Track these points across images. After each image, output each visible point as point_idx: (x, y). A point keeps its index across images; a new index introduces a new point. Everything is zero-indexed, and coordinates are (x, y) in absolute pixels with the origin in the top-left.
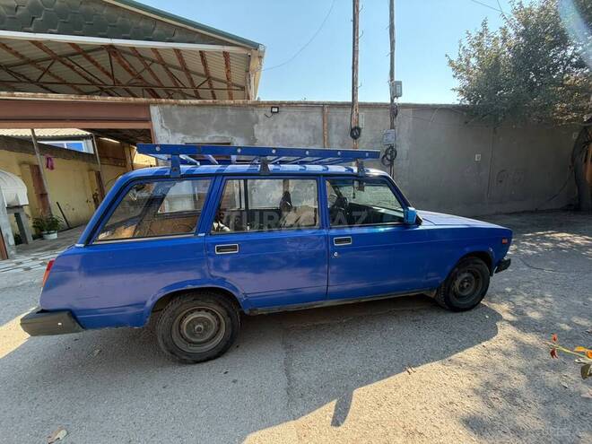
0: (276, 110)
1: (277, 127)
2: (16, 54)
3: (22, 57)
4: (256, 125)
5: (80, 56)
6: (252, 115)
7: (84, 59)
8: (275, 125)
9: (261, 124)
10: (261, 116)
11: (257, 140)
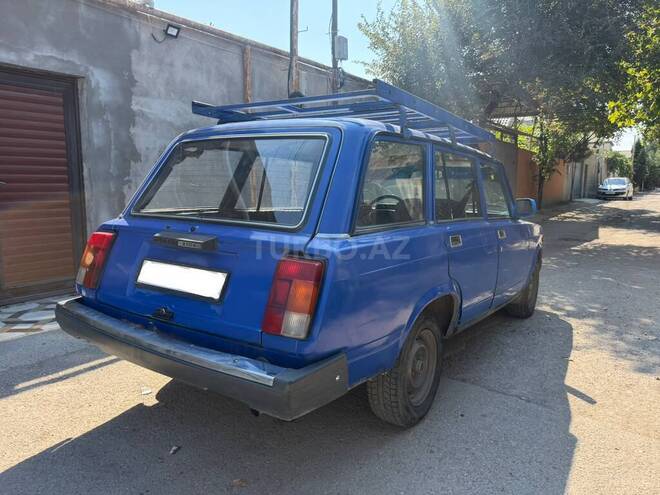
4: (135, 52)
6: (128, 28)
8: (168, 59)
9: (145, 52)
10: (145, 36)
11: (136, 81)
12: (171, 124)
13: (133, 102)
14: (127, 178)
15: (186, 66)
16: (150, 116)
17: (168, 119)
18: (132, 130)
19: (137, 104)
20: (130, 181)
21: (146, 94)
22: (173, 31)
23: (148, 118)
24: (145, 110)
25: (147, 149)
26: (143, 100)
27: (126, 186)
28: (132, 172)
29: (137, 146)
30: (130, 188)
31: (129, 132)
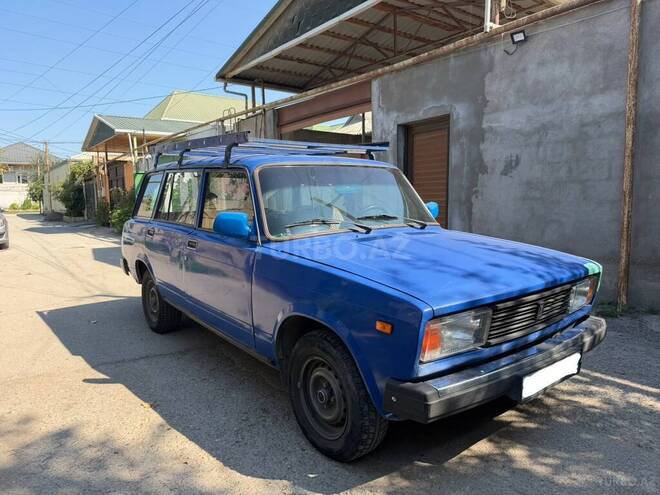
0: (519, 37)
1: (524, 70)
2: (329, 50)
3: (334, 52)
4: (489, 74)
5: (374, 32)
6: (484, 57)
7: (380, 32)
8: (520, 67)
10: (499, 56)
11: (488, 102)
13: (484, 121)
14: (474, 190)
16: (499, 129)
18: (481, 146)
19: (487, 122)
21: (497, 110)
23: (496, 132)
24: (494, 125)
25: (494, 160)
26: (493, 116)
27: (474, 196)
28: (479, 183)
29: (485, 160)
30: (477, 197)
31: (479, 149)
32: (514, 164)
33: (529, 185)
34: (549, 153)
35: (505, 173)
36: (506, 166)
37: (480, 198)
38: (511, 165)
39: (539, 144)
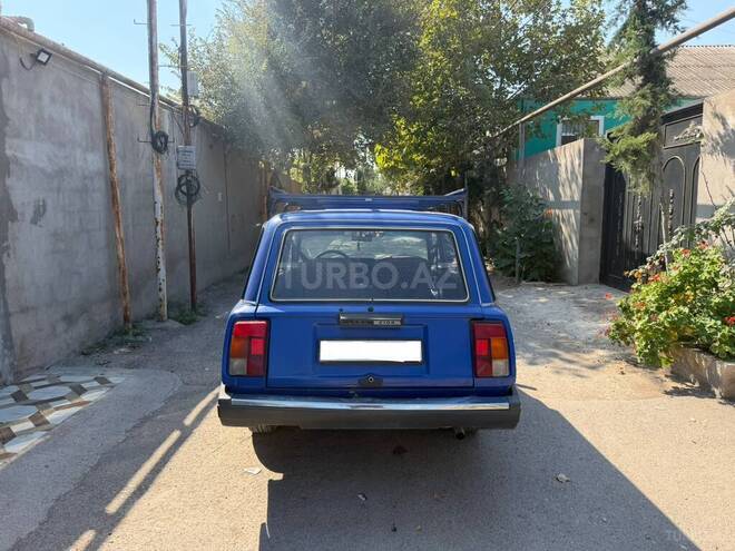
9: (15, 81)
10: (13, 61)
11: (8, 119)
12: (43, 171)
13: (7, 146)
14: (5, 244)
15: (53, 100)
16: (25, 163)
17: (41, 165)
18: (8, 182)
19: (11, 148)
20: (8, 247)
21: (18, 135)
22: (43, 57)
23: (21, 165)
24: (19, 155)
25: (23, 204)
26: (15, 141)
27: (5, 255)
28: (10, 236)
29: (14, 203)
30: (9, 255)
31: (4, 185)
32: (41, 209)
33: (55, 235)
34: (67, 201)
35: (34, 221)
36: (35, 212)
37: (12, 256)
38: (40, 213)
39: (59, 190)
